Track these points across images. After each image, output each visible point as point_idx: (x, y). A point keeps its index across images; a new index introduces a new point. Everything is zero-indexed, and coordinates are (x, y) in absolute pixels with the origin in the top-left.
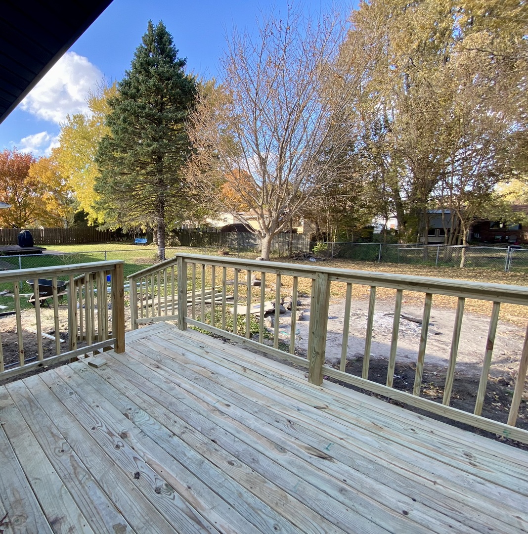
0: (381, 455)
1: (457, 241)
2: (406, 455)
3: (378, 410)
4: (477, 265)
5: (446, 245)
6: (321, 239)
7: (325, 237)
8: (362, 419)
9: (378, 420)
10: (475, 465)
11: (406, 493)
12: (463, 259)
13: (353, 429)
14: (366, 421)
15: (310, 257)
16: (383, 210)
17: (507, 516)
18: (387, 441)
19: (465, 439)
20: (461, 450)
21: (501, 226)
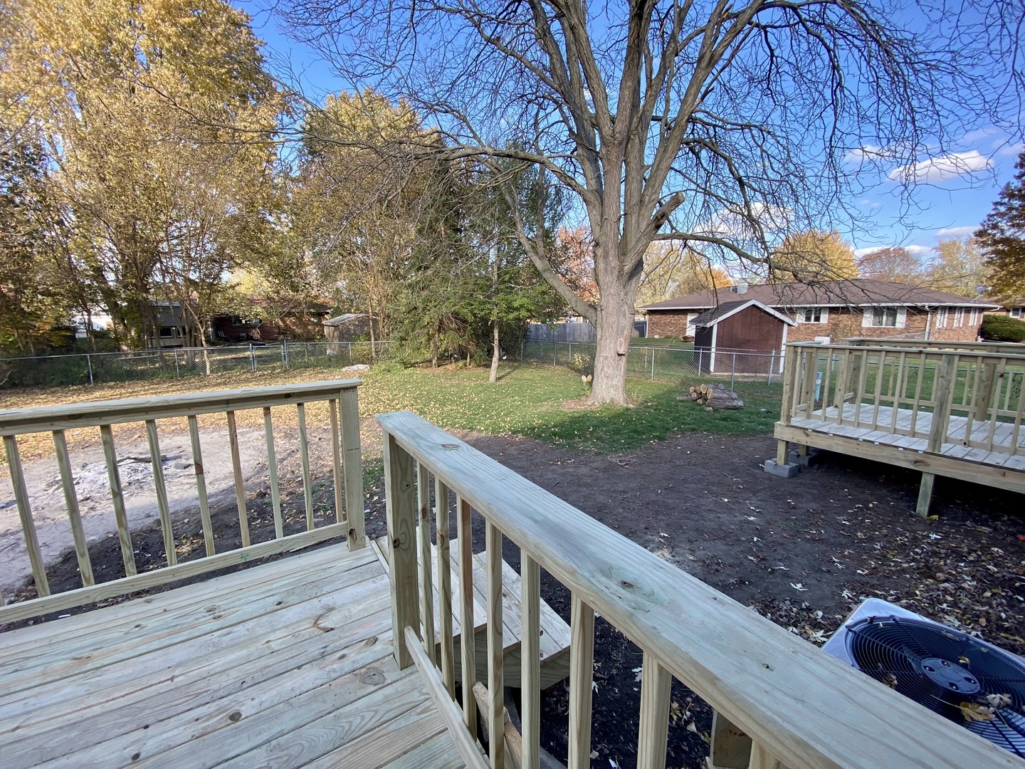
0: (92, 701)
1: (196, 343)
2: (126, 672)
3: (81, 632)
4: (225, 369)
5: (184, 349)
8: (55, 665)
9: (75, 650)
10: (220, 617)
11: (134, 727)
12: (208, 364)
13: (36, 696)
14: (60, 664)
18: (98, 672)
19: (207, 591)
20: (202, 609)
21: (244, 322)
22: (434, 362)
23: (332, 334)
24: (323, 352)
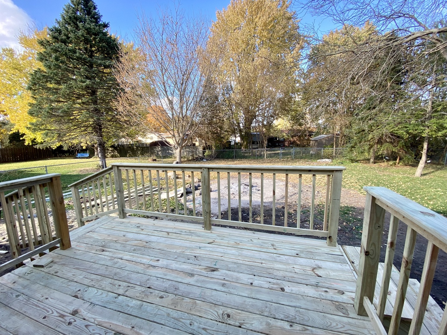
0: (240, 258)
1: (263, 147)
2: (249, 254)
3: (237, 235)
4: (271, 157)
5: (259, 149)
6: (207, 148)
7: (209, 148)
8: (231, 242)
9: (237, 240)
10: (276, 249)
11: (251, 273)
12: (265, 155)
13: (226, 249)
14: (232, 242)
15: (203, 159)
16: (234, 133)
17: (289, 268)
18: (241, 250)
19: (271, 238)
20: (270, 243)
21: (278, 139)
22: (372, 160)
23: (314, 144)
24: (309, 152)
